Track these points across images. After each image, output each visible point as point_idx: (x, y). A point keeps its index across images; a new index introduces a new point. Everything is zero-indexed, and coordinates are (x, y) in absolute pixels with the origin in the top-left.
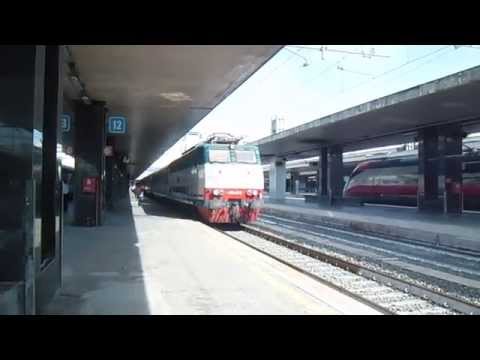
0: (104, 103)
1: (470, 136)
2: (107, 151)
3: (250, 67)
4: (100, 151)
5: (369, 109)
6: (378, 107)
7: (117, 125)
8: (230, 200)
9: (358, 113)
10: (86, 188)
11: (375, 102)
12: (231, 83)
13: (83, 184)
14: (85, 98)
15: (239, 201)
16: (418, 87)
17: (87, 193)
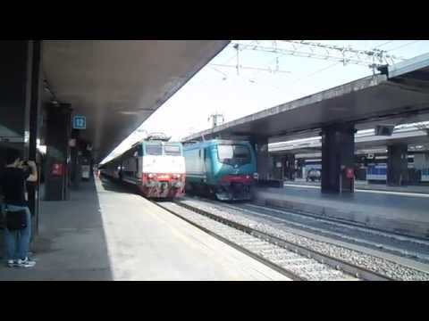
0: (69, 105)
1: (358, 132)
2: (72, 143)
3: (176, 84)
4: (66, 142)
5: (278, 112)
6: (284, 110)
7: (80, 122)
8: (161, 181)
9: (270, 114)
10: (55, 172)
11: (281, 106)
12: (166, 93)
13: (52, 168)
14: (55, 102)
15: (167, 181)
16: (310, 96)
17: (55, 175)
